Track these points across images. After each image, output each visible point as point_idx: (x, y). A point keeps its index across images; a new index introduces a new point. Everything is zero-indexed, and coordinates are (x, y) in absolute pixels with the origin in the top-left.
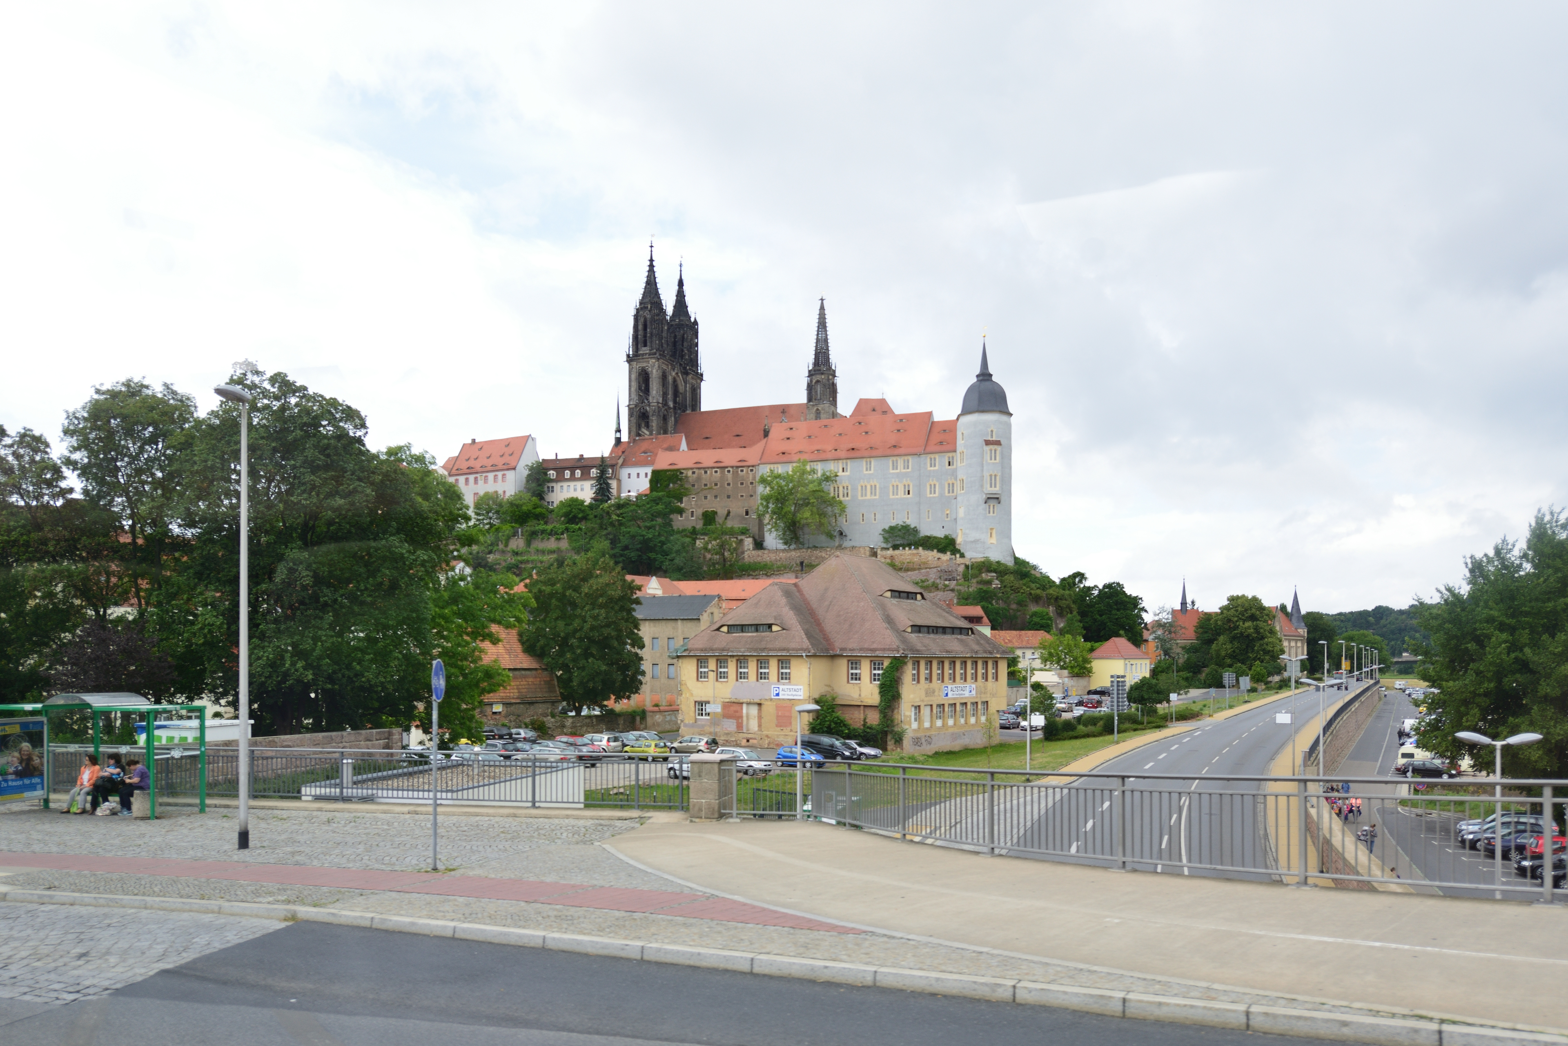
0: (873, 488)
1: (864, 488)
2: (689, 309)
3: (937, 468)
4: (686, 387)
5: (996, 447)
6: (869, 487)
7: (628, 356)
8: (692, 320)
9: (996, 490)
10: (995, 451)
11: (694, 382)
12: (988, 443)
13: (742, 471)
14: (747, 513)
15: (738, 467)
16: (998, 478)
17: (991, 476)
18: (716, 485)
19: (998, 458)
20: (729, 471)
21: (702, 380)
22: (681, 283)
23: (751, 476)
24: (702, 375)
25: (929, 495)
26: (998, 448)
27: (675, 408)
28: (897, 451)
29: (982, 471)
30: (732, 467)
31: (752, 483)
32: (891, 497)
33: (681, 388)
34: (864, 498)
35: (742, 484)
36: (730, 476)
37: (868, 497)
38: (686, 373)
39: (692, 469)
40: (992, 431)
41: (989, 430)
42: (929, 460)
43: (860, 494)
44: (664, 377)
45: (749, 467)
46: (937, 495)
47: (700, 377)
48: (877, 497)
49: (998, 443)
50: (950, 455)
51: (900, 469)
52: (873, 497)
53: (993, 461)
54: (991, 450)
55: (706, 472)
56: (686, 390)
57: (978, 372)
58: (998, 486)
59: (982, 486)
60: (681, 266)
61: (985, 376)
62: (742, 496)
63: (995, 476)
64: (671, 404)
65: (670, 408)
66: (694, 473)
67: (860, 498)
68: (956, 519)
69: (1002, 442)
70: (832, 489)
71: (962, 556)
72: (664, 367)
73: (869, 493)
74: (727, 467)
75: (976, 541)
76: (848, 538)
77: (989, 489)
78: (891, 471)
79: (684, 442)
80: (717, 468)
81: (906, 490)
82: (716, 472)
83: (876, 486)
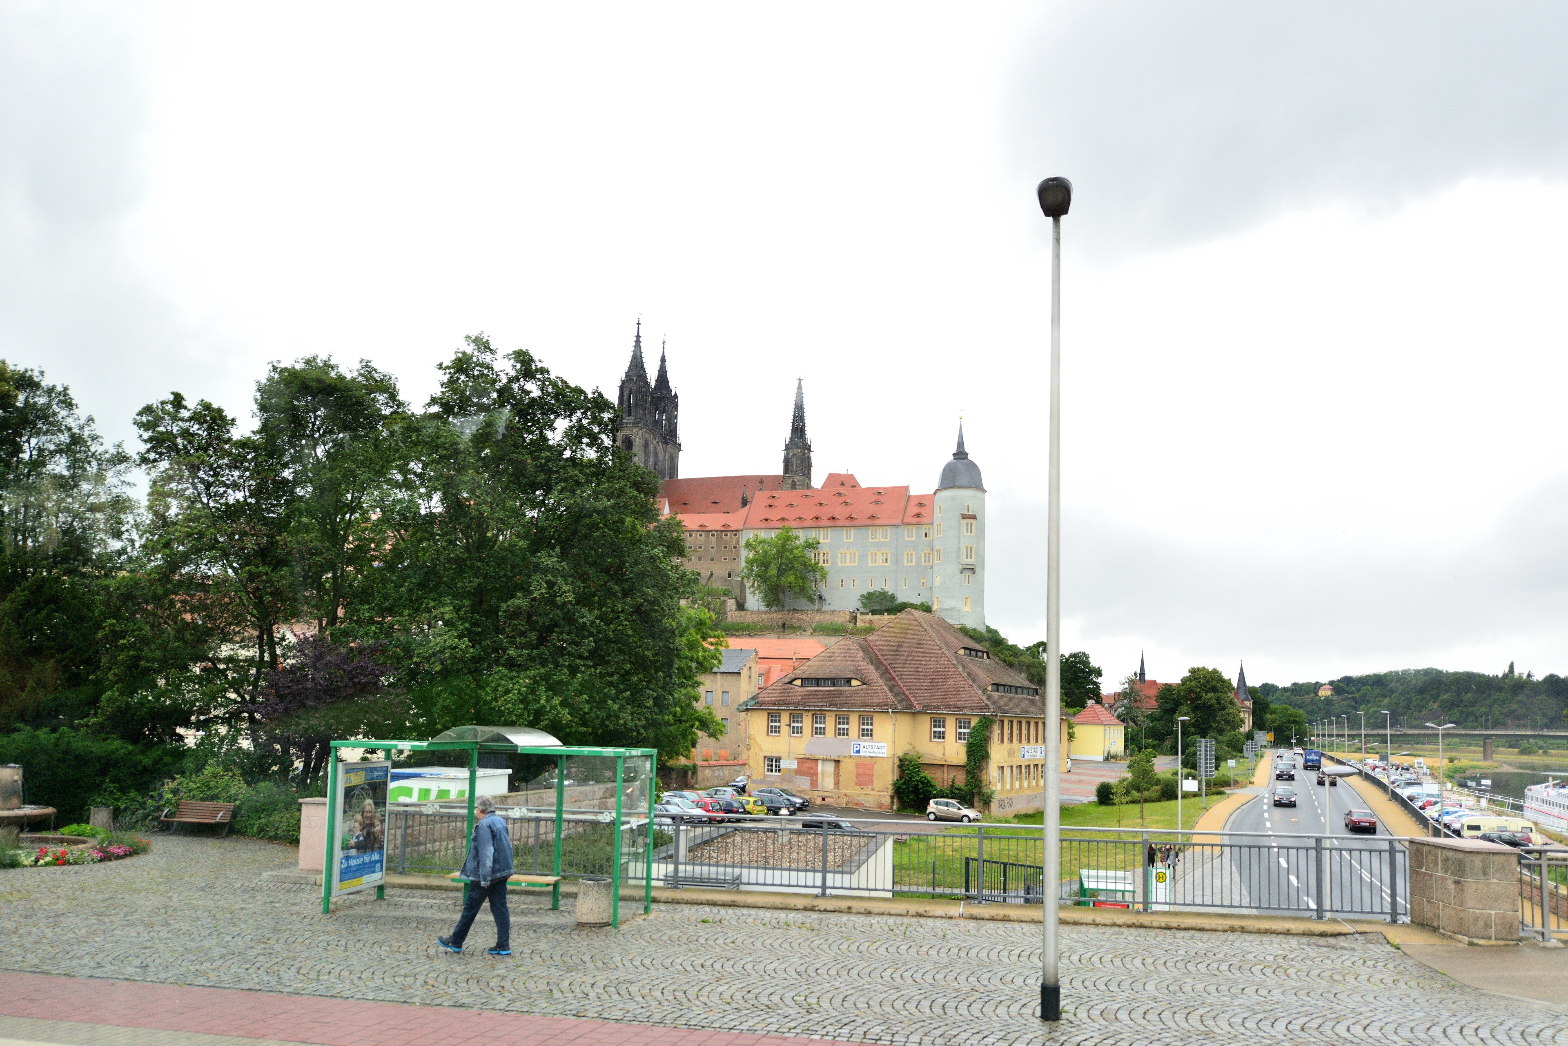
0: (853, 556)
1: (843, 555)
2: (670, 382)
3: (913, 539)
4: (665, 455)
5: (972, 520)
6: (848, 555)
8: (673, 393)
9: (971, 561)
10: (971, 524)
11: (673, 451)
12: (964, 517)
13: (726, 535)
14: (729, 576)
15: (722, 531)
16: (972, 550)
17: (967, 548)
18: (700, 547)
19: (973, 531)
20: (713, 535)
21: (680, 450)
22: (663, 358)
23: (735, 541)
24: (680, 445)
25: (906, 564)
26: (974, 522)
28: (877, 522)
29: (959, 543)
30: (717, 531)
31: (735, 547)
32: (870, 564)
33: (661, 457)
34: (843, 564)
35: (726, 547)
36: (714, 539)
37: (848, 564)
38: (665, 443)
40: (968, 506)
41: (966, 505)
42: (906, 531)
43: (839, 561)
44: (645, 444)
45: (733, 531)
46: (913, 564)
47: (678, 447)
48: (856, 564)
49: (974, 517)
50: (927, 527)
51: (880, 538)
52: (853, 564)
53: (969, 534)
54: (967, 524)
55: (691, 536)
56: (665, 459)
57: (954, 451)
58: (972, 557)
59: (958, 557)
61: (961, 454)
67: (839, 564)
68: (931, 588)
69: (977, 516)
70: (813, 557)
72: (647, 436)
73: (848, 560)
74: (711, 531)
75: (951, 609)
76: (827, 602)
77: (965, 560)
78: (871, 540)
79: (667, 507)
80: (702, 531)
81: (884, 558)
82: (701, 535)
83: (855, 553)
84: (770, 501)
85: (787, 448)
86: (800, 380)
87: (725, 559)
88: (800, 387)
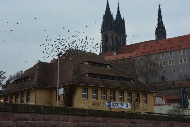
0: (173, 61)
1: (170, 62)
2: (121, 16)
4: (120, 39)
6: (172, 61)
7: (101, 31)
8: (122, 19)
11: (123, 37)
13: (130, 60)
14: (132, 73)
15: (129, 59)
18: (122, 65)
20: (126, 60)
21: (126, 37)
22: (118, 9)
23: (133, 61)
24: (126, 35)
27: (116, 45)
28: (181, 48)
30: (127, 59)
31: (133, 63)
32: (180, 63)
33: (119, 40)
34: (170, 65)
35: (130, 64)
36: (126, 62)
37: (172, 64)
38: (120, 35)
39: (114, 60)
43: (169, 64)
44: (112, 36)
45: (132, 58)
47: (126, 36)
48: (175, 64)
51: (182, 53)
52: (173, 64)
55: (119, 61)
56: (120, 40)
60: (118, 3)
62: (130, 68)
64: (115, 44)
65: (115, 46)
66: (115, 62)
67: (169, 65)
70: (159, 63)
72: (113, 33)
73: (172, 63)
74: (125, 59)
76: (166, 79)
78: (179, 55)
79: (115, 54)
80: (122, 59)
81: (185, 60)
82: (122, 61)
83: (174, 60)
84: (145, 47)
85: (157, 29)
86: (159, 6)
88: (159, 8)
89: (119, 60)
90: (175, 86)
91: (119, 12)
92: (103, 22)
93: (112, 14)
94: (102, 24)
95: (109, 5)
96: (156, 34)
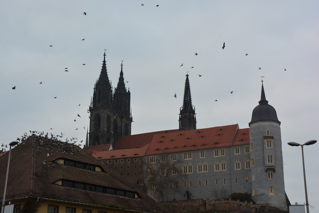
1: (200, 167)
3: (239, 154)
4: (122, 124)
5: (270, 139)
6: (203, 166)
7: (90, 108)
8: (127, 91)
9: (272, 164)
10: (270, 142)
11: (127, 122)
12: (265, 137)
13: (135, 160)
14: (138, 183)
15: (133, 158)
16: (273, 157)
17: (269, 156)
18: (122, 168)
19: (272, 146)
20: (129, 160)
21: (132, 121)
23: (140, 163)
24: (132, 119)
25: (236, 169)
26: (272, 140)
27: (114, 134)
28: (218, 146)
29: (264, 153)
30: (130, 158)
31: (141, 166)
32: (215, 171)
33: (119, 125)
34: (200, 172)
35: (135, 167)
36: (129, 162)
37: (203, 171)
38: (122, 117)
39: (109, 159)
40: (268, 131)
41: (266, 131)
42: (235, 150)
43: (198, 170)
45: (139, 157)
46: (240, 169)
47: (131, 120)
48: (207, 171)
49: (272, 138)
50: (247, 146)
51: (220, 155)
52: (205, 172)
53: (269, 148)
54: (268, 142)
55: (116, 161)
56: (122, 126)
57: (260, 100)
58: (273, 162)
59: (264, 162)
60: (122, 65)
61: (263, 101)
63: (271, 156)
64: (112, 132)
65: (111, 134)
66: (110, 162)
67: (198, 172)
68: (251, 183)
69: (274, 137)
70: (183, 168)
71: (254, 203)
72: (109, 113)
73: (203, 169)
75: (262, 195)
76: (192, 195)
77: (268, 163)
78: (215, 157)
79: (111, 148)
80: (123, 158)
81: (223, 167)
82: (122, 161)
83: (206, 165)
84: (162, 140)
85: (182, 112)
86: (187, 76)
87: (135, 174)
88: (187, 80)
89: (118, 159)
90: (205, 208)
91: (121, 79)
92: (95, 94)
93: (110, 81)
94: (93, 96)
95: (106, 67)
96: (179, 121)
